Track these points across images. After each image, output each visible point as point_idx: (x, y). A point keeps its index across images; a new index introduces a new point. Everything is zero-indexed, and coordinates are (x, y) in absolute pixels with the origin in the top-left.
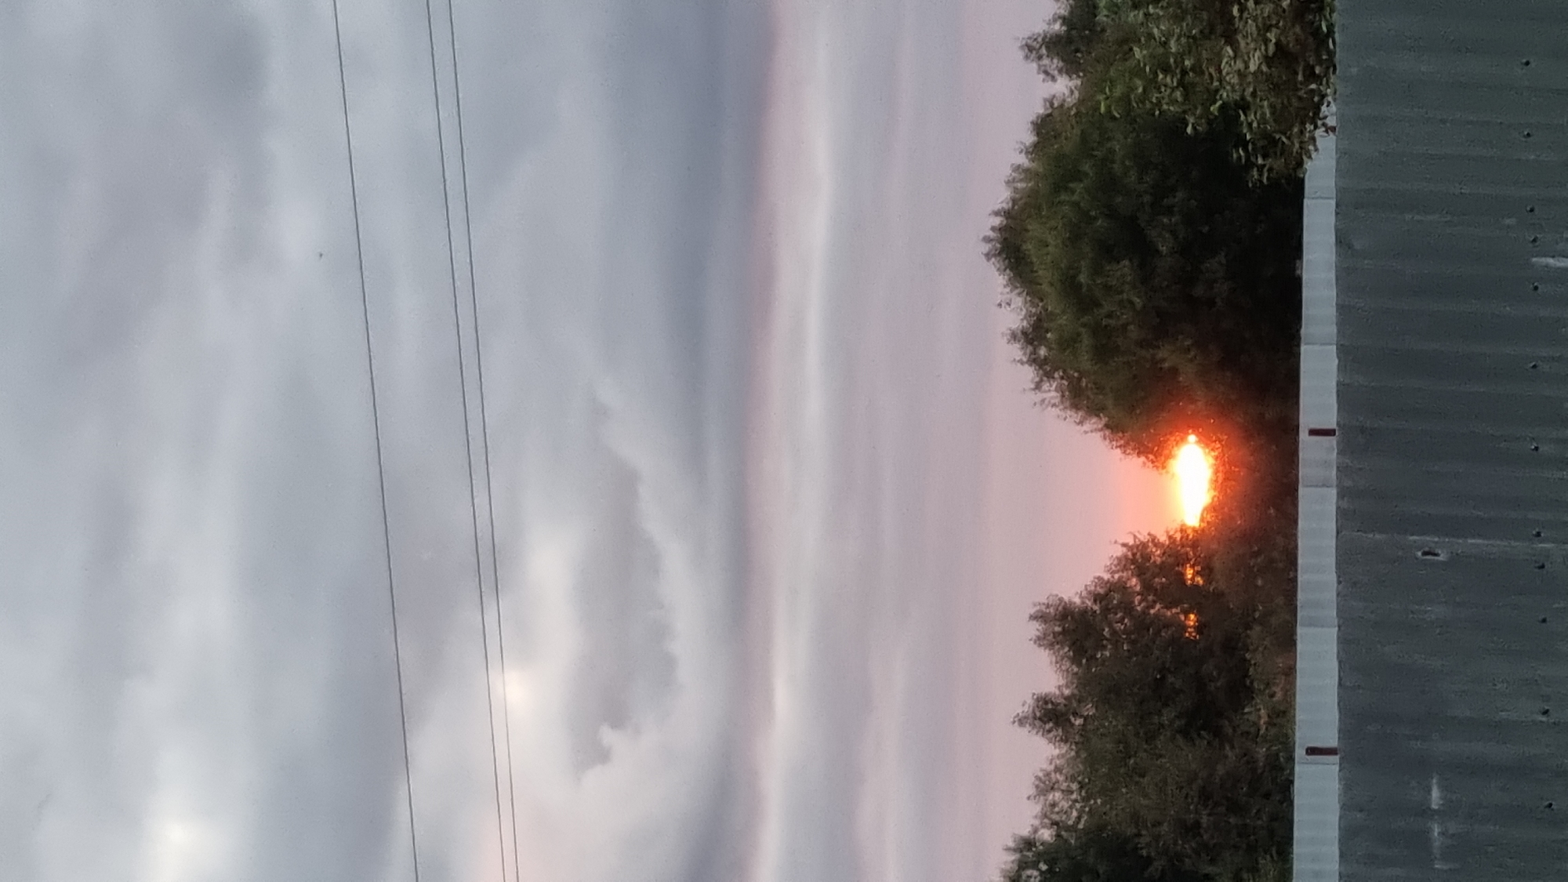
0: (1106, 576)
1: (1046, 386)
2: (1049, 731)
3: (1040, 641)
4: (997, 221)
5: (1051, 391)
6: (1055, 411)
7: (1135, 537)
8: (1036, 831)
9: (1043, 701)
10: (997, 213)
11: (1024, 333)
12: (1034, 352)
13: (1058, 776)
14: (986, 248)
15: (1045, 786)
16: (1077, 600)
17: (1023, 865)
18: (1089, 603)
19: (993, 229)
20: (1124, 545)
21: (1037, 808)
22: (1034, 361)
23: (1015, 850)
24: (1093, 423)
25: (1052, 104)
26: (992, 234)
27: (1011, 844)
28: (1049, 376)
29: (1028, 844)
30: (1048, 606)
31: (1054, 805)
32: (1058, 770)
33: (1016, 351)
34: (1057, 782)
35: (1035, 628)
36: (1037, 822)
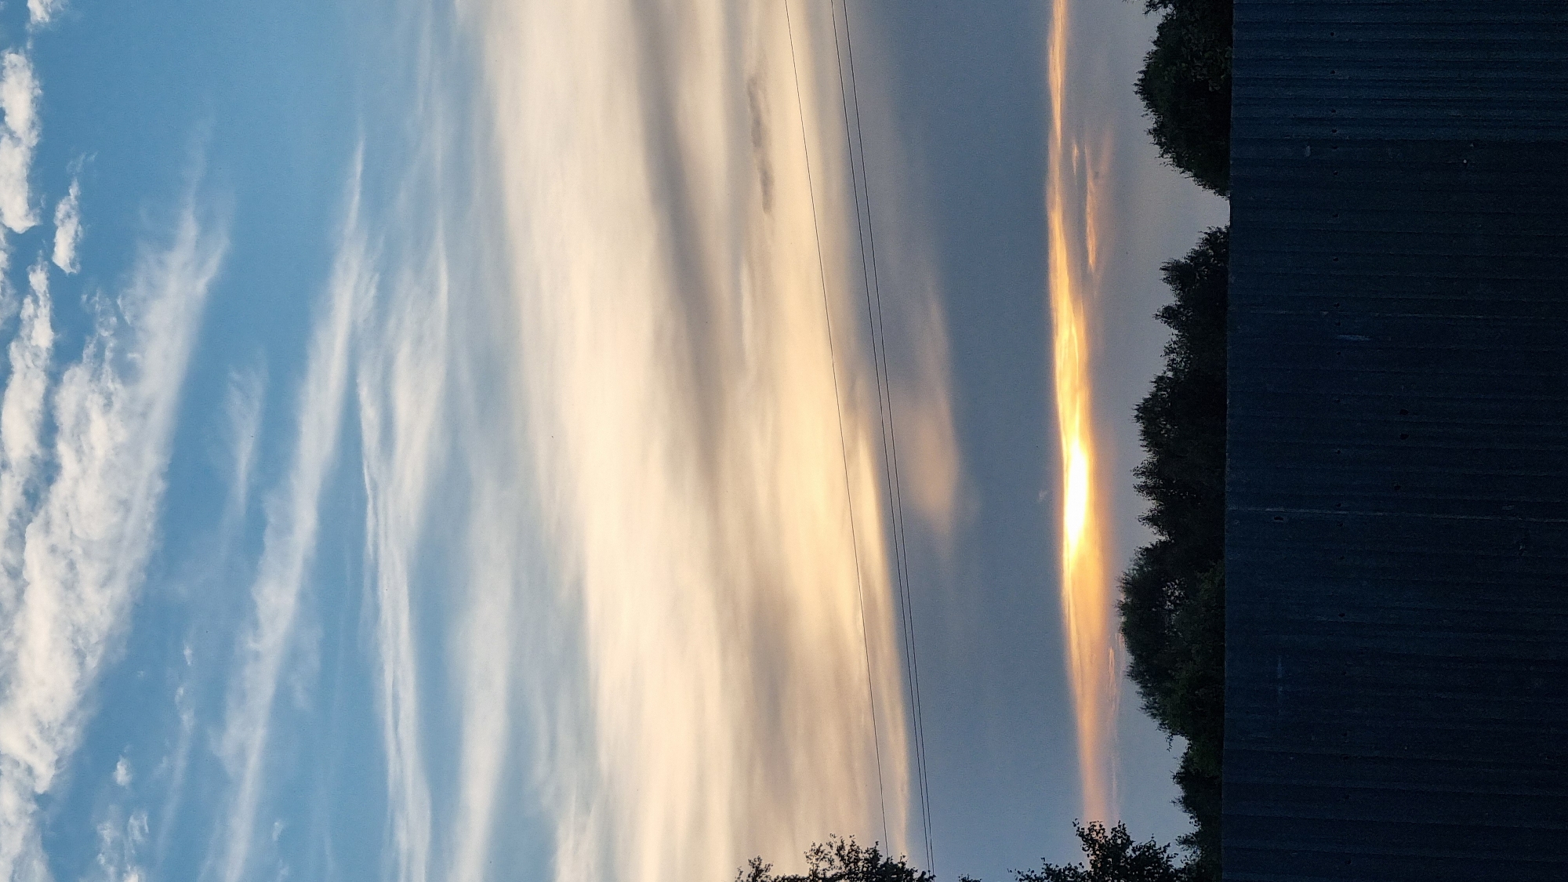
0: (1197, 248)
1: (1165, 156)
2: (1171, 323)
3: (1166, 280)
4: (1141, 76)
5: (1168, 159)
6: (1171, 168)
7: (1210, 228)
8: (1165, 373)
9: (1167, 309)
10: (1141, 72)
11: (1155, 130)
12: (1160, 140)
13: (1176, 346)
14: (1136, 89)
15: (1170, 351)
16: (1183, 261)
17: (1159, 389)
18: (1189, 262)
19: (1139, 80)
20: (1206, 233)
21: (1165, 361)
22: (1159, 143)
23: (1155, 382)
24: (1188, 174)
25: (1166, 18)
26: (1138, 82)
27: (1154, 380)
28: (1166, 152)
29: (1160, 379)
30: (1169, 263)
31: (1174, 360)
32: (1175, 343)
33: (1151, 138)
34: (1175, 349)
35: (1163, 274)
36: (1165, 369)
